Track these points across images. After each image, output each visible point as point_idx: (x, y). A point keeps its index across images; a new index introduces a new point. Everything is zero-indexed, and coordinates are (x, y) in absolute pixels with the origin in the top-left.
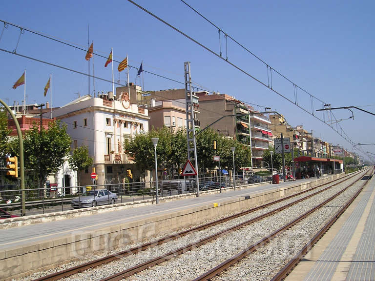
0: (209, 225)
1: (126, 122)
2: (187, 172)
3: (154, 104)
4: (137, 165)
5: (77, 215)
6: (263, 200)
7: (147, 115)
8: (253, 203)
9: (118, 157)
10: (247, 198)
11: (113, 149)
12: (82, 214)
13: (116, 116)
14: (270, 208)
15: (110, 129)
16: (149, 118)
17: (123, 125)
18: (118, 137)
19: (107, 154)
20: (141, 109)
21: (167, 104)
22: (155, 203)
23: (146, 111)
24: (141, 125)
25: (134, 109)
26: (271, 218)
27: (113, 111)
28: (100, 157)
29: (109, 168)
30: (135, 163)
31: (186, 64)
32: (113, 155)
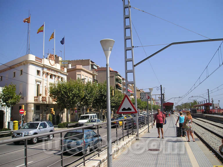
1: (51, 74)
3: (70, 66)
7: (66, 72)
9: (44, 99)
11: (41, 92)
13: (45, 69)
15: (40, 78)
16: (68, 74)
17: (49, 76)
19: (36, 96)
20: (63, 67)
21: (79, 67)
23: (66, 69)
24: (62, 78)
25: (58, 66)
27: (42, 66)
28: (31, 98)
29: (38, 107)
30: (56, 103)
32: (41, 97)
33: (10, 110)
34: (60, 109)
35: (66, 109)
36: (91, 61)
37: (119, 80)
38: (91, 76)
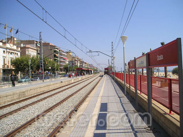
0: (49, 91)
1: (11, 52)
2: (39, 72)
3: (22, 45)
4: (16, 69)
5: (3, 87)
6: (67, 83)
8: (63, 84)
9: (8, 66)
10: (62, 82)
11: (6, 63)
12: (5, 87)
13: (7, 50)
14: (70, 86)
15: (5, 55)
16: (21, 51)
17: (10, 53)
18: (8, 58)
19: (3, 65)
20: (17, 47)
21: (28, 46)
22: (29, 83)
23: (19, 48)
24: (17, 54)
25: (15, 47)
26: (71, 89)
27: (6, 48)
29: (4, 71)
31: (40, 32)
32: (6, 66)
34: (17, 71)
35: (20, 72)
36: (36, 41)
37: (56, 51)
38: (36, 51)
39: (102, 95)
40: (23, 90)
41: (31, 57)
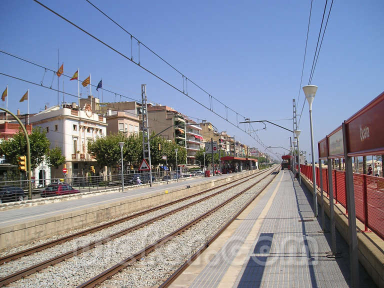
0: (160, 207)
1: (89, 127)
2: (143, 168)
3: (110, 113)
4: (98, 162)
5: (68, 199)
6: (200, 189)
7: (105, 122)
8: (192, 191)
9: (82, 156)
10: (189, 187)
11: (78, 150)
12: (72, 198)
13: (81, 123)
14: (205, 195)
15: (76, 133)
16: (107, 125)
17: (86, 130)
18: (82, 140)
19: (74, 153)
20: (101, 117)
21: (121, 114)
22: (121, 190)
23: (105, 119)
24: (101, 130)
25: (95, 118)
26: (207, 201)
27: (79, 119)
28: (69, 155)
29: (76, 165)
30: (96, 160)
31: (143, 85)
32: (79, 155)
33: (50, 170)
34: (100, 166)
35: (106, 167)
36: (137, 104)
37: (180, 123)
38: (138, 124)
39: (266, 215)
40: (107, 204)
41: (128, 136)
